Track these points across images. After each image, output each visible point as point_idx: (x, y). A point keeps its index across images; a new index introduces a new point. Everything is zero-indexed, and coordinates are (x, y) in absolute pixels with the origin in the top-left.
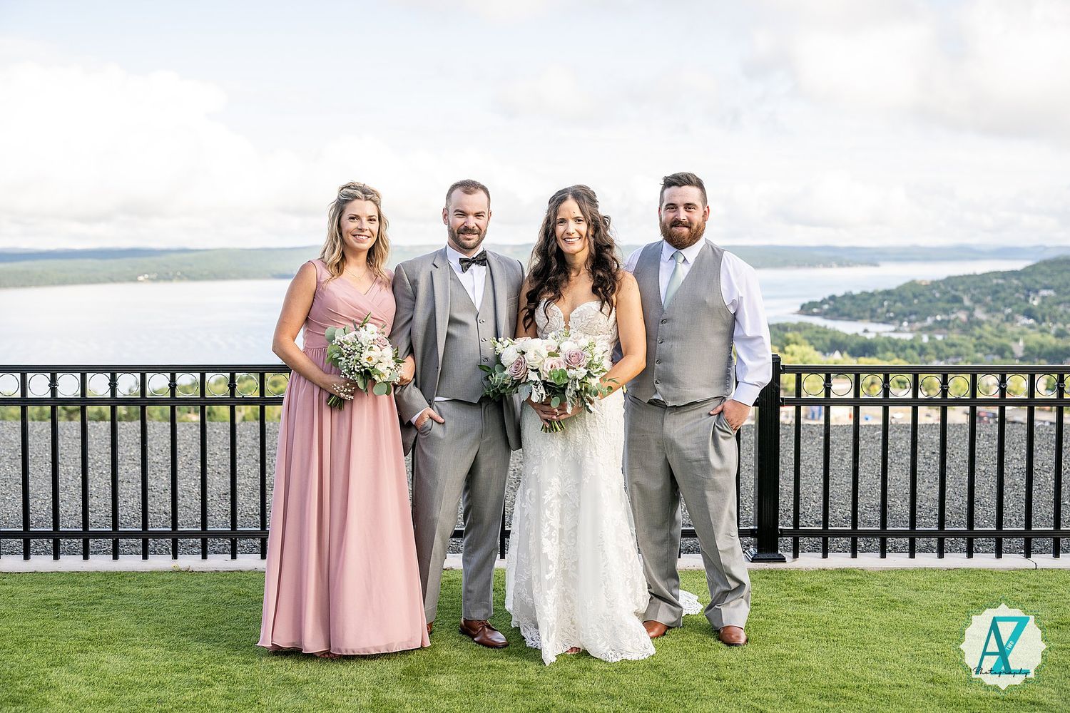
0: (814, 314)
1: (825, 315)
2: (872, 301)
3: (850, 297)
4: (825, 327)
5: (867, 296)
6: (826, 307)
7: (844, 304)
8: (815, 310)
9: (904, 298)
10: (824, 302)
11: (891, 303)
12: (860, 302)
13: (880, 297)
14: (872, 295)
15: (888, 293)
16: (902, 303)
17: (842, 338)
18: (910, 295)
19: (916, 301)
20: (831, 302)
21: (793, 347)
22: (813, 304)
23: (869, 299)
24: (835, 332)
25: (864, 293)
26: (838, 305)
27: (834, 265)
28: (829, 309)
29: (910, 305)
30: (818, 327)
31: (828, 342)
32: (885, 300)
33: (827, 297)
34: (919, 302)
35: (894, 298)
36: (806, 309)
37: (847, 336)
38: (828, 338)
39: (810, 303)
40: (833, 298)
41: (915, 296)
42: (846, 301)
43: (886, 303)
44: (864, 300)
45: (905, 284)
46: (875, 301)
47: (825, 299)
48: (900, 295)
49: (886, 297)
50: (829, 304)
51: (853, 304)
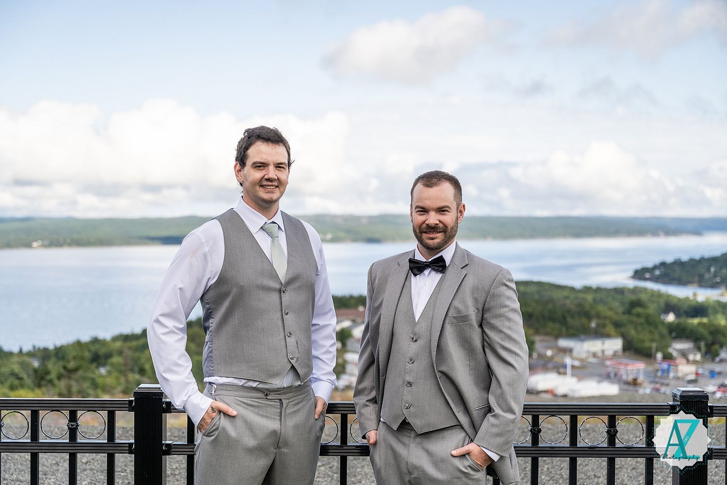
0: (646, 279)
1: (655, 279)
2: (699, 267)
3: (678, 263)
4: (659, 291)
5: (694, 263)
6: (657, 272)
7: (674, 270)
8: (647, 275)
10: (655, 267)
11: (718, 269)
12: (688, 268)
13: (707, 263)
14: (699, 262)
15: (713, 260)
17: (675, 301)
20: (662, 268)
21: (639, 310)
22: (645, 270)
23: (696, 266)
24: (669, 296)
25: (692, 259)
26: (668, 271)
27: (662, 234)
28: (660, 275)
30: (652, 291)
31: (662, 305)
32: (712, 266)
35: (720, 264)
36: (639, 274)
37: (679, 300)
38: (662, 301)
39: (642, 269)
40: (663, 264)
42: (675, 267)
43: (712, 269)
44: (692, 267)
46: (702, 267)
47: (656, 265)
48: (725, 262)
49: (713, 264)
50: (660, 270)
51: (683, 270)
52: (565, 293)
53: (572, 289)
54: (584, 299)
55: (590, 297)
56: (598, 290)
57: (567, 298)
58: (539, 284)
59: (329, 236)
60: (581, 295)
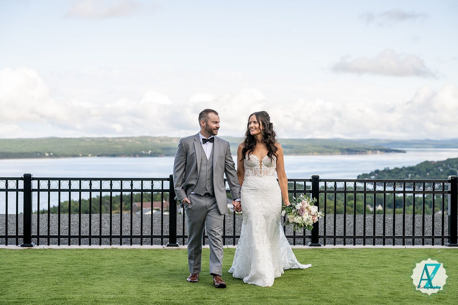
2: (401, 173)
3: (388, 171)
5: (398, 171)
6: (373, 177)
7: (384, 176)
9: (421, 172)
10: (372, 174)
11: (413, 175)
12: (393, 174)
13: (406, 171)
14: (401, 170)
15: (411, 169)
16: (420, 175)
18: (425, 169)
19: (428, 174)
20: (376, 175)
22: (365, 176)
23: (399, 173)
25: (396, 169)
26: (380, 176)
27: (378, 152)
29: (425, 176)
32: (409, 173)
33: (373, 171)
34: (430, 174)
35: (414, 172)
39: (363, 175)
40: (377, 172)
41: (428, 171)
42: (385, 174)
43: (410, 175)
44: (396, 173)
45: (421, 163)
46: (403, 173)
47: (372, 172)
48: (418, 170)
49: (410, 171)
50: (375, 176)
51: (390, 175)
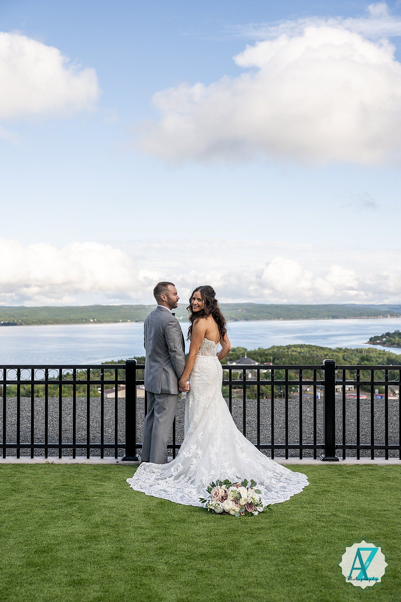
0: (377, 344)
1: (383, 344)
3: (397, 333)
4: (384, 351)
6: (384, 339)
8: (378, 341)
17: (394, 357)
20: (387, 337)
24: (390, 354)
26: (391, 338)
27: (389, 316)
28: (386, 341)
30: (380, 351)
31: (385, 359)
36: (373, 341)
37: (396, 356)
38: (385, 357)
39: (375, 337)
40: (388, 334)
42: (395, 336)
47: (383, 334)
51: (400, 338)
52: (326, 353)
53: (330, 349)
54: (336, 356)
55: (340, 355)
56: (346, 350)
57: (327, 355)
58: (309, 346)
59: (182, 317)
60: (335, 354)
